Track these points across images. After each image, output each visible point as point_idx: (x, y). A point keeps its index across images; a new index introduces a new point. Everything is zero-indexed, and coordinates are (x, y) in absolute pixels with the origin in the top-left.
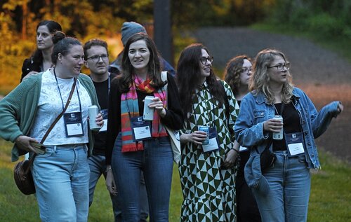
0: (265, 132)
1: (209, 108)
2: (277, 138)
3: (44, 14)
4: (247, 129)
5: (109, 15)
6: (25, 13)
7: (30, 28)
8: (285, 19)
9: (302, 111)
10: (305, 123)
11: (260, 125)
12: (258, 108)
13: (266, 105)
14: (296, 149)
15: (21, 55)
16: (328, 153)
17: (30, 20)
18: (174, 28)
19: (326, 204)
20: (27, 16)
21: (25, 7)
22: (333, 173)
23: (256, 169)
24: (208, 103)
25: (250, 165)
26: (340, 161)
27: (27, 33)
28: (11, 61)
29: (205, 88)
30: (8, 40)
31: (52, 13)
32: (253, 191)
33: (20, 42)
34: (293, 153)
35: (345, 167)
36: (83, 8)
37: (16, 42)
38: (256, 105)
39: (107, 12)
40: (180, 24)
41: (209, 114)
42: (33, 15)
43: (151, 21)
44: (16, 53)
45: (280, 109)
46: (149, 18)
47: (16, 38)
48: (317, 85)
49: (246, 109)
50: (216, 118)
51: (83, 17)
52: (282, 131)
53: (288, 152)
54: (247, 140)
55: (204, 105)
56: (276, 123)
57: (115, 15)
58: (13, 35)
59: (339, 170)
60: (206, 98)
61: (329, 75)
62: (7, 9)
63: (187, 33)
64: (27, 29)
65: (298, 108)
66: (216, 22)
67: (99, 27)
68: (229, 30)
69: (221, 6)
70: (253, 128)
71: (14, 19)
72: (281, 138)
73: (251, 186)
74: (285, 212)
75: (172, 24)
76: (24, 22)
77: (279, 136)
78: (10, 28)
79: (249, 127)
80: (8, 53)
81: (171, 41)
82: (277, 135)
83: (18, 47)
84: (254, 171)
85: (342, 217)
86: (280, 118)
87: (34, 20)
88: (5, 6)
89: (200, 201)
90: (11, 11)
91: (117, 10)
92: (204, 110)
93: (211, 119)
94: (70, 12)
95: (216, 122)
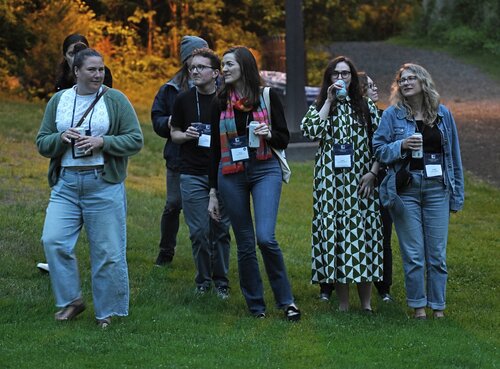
0: (403, 150)
1: (348, 122)
2: (417, 156)
3: (171, 27)
4: (385, 145)
5: (239, 29)
6: (151, 26)
7: (156, 42)
8: (422, 32)
9: (445, 131)
10: (446, 143)
11: (398, 143)
12: (399, 124)
13: (408, 121)
14: (433, 170)
15: (147, 71)
16: (469, 172)
17: (156, 34)
18: (307, 41)
19: (466, 226)
20: (153, 29)
21: (151, 20)
22: (475, 193)
23: (391, 188)
24: (347, 118)
25: (385, 185)
26: (481, 181)
27: (153, 48)
28: (136, 77)
29: (347, 102)
30: (133, 54)
31: (179, 26)
32: (390, 211)
33: (146, 57)
34: (430, 174)
35: (487, 186)
36: (212, 21)
37: (141, 57)
38: (397, 121)
39: (237, 25)
40: (313, 37)
41: (348, 129)
42: (159, 29)
43: (284, 35)
44: (141, 68)
45: (421, 127)
46: (282, 32)
47: (142, 52)
48: (457, 101)
49: (386, 123)
50: (355, 134)
51: (212, 31)
52: (421, 149)
53: (425, 172)
54: (385, 157)
55: (344, 119)
56: (415, 141)
57: (245, 29)
58: (139, 49)
59: (481, 190)
60: (347, 112)
61: (470, 91)
62: (132, 22)
63: (321, 47)
64: (153, 43)
65: (441, 128)
66: (351, 36)
67: (229, 41)
68: (365, 44)
69: (356, 19)
70: (391, 146)
71: (139, 33)
72: (421, 156)
73: (387, 206)
74: (424, 233)
75: (305, 39)
76: (150, 36)
77: (419, 154)
78: (135, 42)
79: (388, 143)
80: (133, 68)
81: (305, 55)
82: (417, 153)
83: (145, 63)
84: (389, 191)
85: (484, 239)
86: (420, 136)
87: (160, 33)
88: (130, 19)
89: (330, 217)
90: (136, 24)
91: (247, 23)
92: (343, 124)
93: (349, 134)
94: (198, 25)
95: (355, 139)
